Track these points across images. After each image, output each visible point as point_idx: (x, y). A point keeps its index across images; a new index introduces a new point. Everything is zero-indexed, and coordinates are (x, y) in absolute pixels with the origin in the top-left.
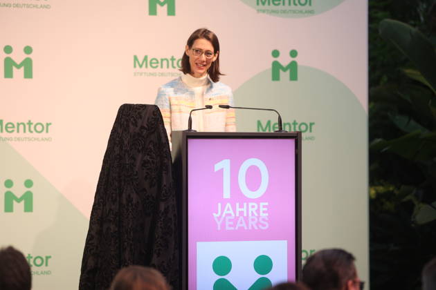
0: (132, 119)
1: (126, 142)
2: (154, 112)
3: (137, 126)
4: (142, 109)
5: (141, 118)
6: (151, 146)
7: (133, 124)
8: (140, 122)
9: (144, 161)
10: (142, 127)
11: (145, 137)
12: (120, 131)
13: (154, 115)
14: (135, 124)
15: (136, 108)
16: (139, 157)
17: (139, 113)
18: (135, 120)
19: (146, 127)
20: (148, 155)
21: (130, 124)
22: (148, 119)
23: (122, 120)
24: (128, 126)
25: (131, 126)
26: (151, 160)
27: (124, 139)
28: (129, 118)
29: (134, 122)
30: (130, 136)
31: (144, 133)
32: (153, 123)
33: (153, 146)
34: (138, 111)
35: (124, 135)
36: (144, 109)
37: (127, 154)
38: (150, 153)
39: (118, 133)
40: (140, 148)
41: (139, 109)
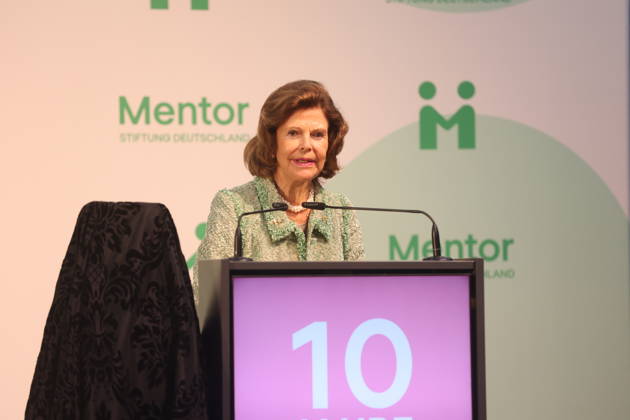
0: (109, 236)
1: (95, 287)
2: (157, 219)
3: (119, 250)
4: (130, 212)
5: (128, 231)
6: (153, 296)
7: (110, 246)
8: (126, 241)
9: (137, 328)
10: (132, 253)
11: (138, 273)
12: (81, 261)
13: (158, 225)
14: (116, 246)
15: (119, 211)
16: (126, 319)
17: (124, 221)
18: (114, 237)
19: (141, 251)
20: (146, 313)
21: (106, 248)
22: (145, 235)
23: (88, 237)
24: (100, 250)
25: (108, 252)
26: (150, 325)
27: (91, 279)
28: (104, 235)
29: (113, 242)
30: (105, 273)
31: (136, 265)
32: (155, 242)
33: (157, 294)
34: (123, 217)
35: (91, 270)
36: (134, 213)
37: (97, 312)
38: (149, 310)
39: (78, 267)
40: (128, 298)
41: (125, 213)
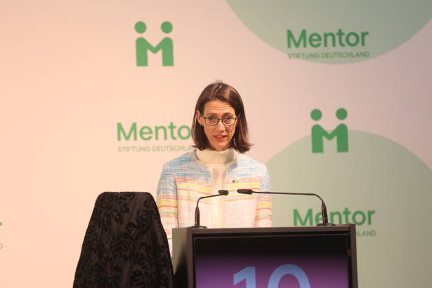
0: (115, 214)
1: (107, 247)
2: (146, 202)
3: (122, 223)
4: (128, 198)
5: (127, 210)
6: (143, 251)
7: (116, 220)
8: (126, 217)
9: (134, 272)
10: (130, 225)
11: (134, 237)
12: (98, 230)
13: (147, 207)
14: (120, 221)
15: (121, 198)
16: (127, 268)
18: (119, 214)
19: (136, 223)
20: (139, 263)
21: (113, 221)
22: (138, 212)
23: (102, 215)
24: (109, 223)
25: (115, 225)
26: (143, 271)
27: (104, 242)
28: (111, 213)
29: (118, 217)
30: (113, 238)
31: (133, 232)
32: (145, 217)
33: (147, 250)
34: (123, 202)
35: (104, 236)
36: (131, 199)
37: (108, 263)
38: (142, 261)
39: (96, 234)
40: (128, 254)
41: (125, 199)
